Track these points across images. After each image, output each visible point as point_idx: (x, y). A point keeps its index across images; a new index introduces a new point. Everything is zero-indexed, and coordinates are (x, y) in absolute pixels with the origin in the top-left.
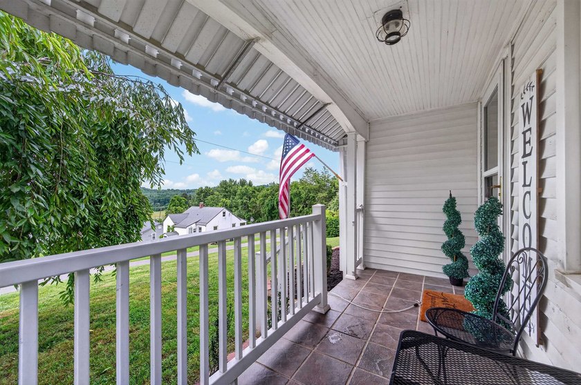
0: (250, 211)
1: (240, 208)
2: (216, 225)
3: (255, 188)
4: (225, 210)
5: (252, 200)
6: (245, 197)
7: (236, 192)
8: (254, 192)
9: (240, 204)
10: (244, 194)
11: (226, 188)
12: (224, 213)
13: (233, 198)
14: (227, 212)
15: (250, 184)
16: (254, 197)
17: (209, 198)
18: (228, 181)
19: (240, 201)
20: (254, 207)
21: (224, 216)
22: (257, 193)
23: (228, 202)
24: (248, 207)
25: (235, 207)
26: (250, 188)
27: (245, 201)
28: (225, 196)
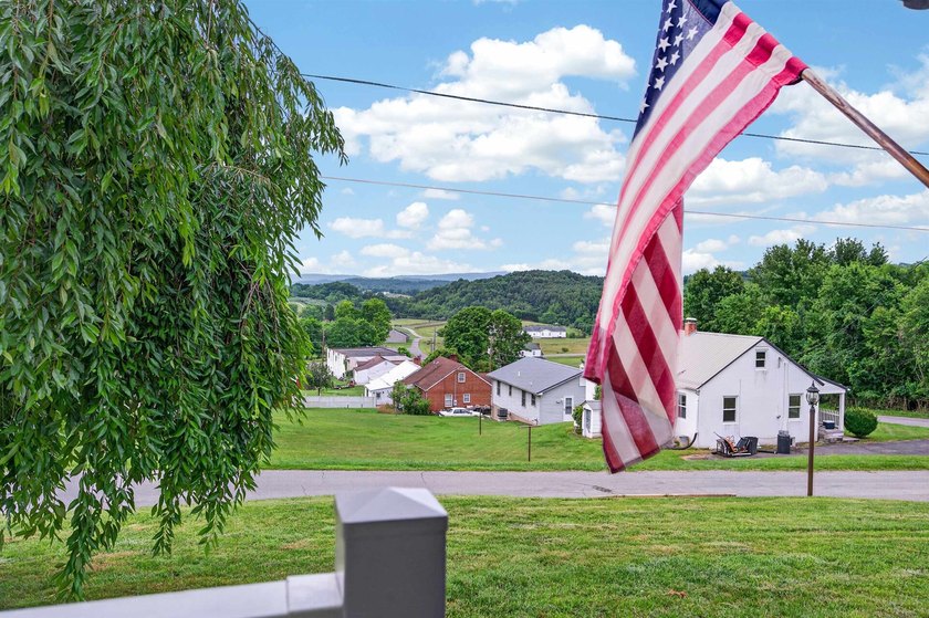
0: (870, 353)
1: (830, 338)
2: (730, 394)
3: (893, 271)
4: (764, 346)
5: (879, 311)
6: (850, 303)
7: (818, 284)
8: (888, 285)
9: (830, 325)
10: (849, 293)
11: (784, 272)
12: (761, 355)
13: (808, 306)
14: (773, 355)
15: (877, 259)
16: (887, 303)
17: (725, 301)
18: (793, 247)
19: (830, 315)
20: (885, 340)
21: (760, 364)
22: (901, 287)
23: (789, 316)
24: (862, 339)
25: (813, 334)
26: (874, 272)
27: (849, 317)
28: (780, 296)
